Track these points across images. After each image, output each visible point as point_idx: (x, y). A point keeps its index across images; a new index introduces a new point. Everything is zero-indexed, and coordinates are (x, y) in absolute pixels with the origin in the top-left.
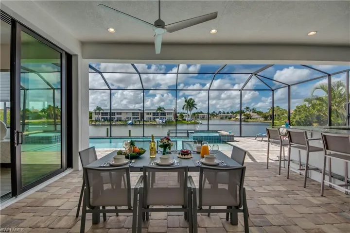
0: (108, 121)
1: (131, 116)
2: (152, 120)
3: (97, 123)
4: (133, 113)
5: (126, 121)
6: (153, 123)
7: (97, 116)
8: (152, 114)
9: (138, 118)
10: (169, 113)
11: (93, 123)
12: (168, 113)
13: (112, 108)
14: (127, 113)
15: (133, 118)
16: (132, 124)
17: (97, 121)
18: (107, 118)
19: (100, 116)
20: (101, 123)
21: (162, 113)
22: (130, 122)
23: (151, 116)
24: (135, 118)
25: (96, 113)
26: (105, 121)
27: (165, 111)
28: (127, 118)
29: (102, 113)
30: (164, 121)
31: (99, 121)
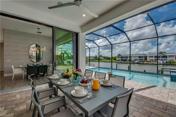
0: (124, 61)
1: (138, 58)
2: (154, 61)
3: (118, 62)
4: (139, 57)
5: (134, 61)
6: (155, 63)
7: (118, 58)
8: (154, 57)
9: (143, 60)
10: (171, 56)
11: (117, 62)
12: (169, 56)
13: (131, 54)
14: (135, 56)
15: (139, 60)
16: (138, 63)
17: (118, 61)
18: (123, 59)
19: (120, 59)
20: (120, 62)
21: (163, 56)
22: (136, 62)
23: (154, 58)
24: (140, 59)
25: (118, 57)
26: (122, 61)
27: (166, 55)
28: (135, 59)
29: (121, 57)
30: (165, 62)
31: (120, 61)
